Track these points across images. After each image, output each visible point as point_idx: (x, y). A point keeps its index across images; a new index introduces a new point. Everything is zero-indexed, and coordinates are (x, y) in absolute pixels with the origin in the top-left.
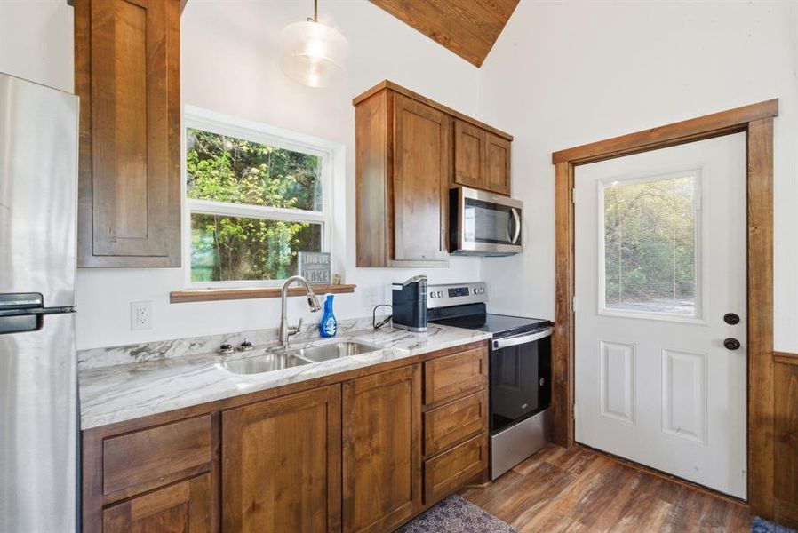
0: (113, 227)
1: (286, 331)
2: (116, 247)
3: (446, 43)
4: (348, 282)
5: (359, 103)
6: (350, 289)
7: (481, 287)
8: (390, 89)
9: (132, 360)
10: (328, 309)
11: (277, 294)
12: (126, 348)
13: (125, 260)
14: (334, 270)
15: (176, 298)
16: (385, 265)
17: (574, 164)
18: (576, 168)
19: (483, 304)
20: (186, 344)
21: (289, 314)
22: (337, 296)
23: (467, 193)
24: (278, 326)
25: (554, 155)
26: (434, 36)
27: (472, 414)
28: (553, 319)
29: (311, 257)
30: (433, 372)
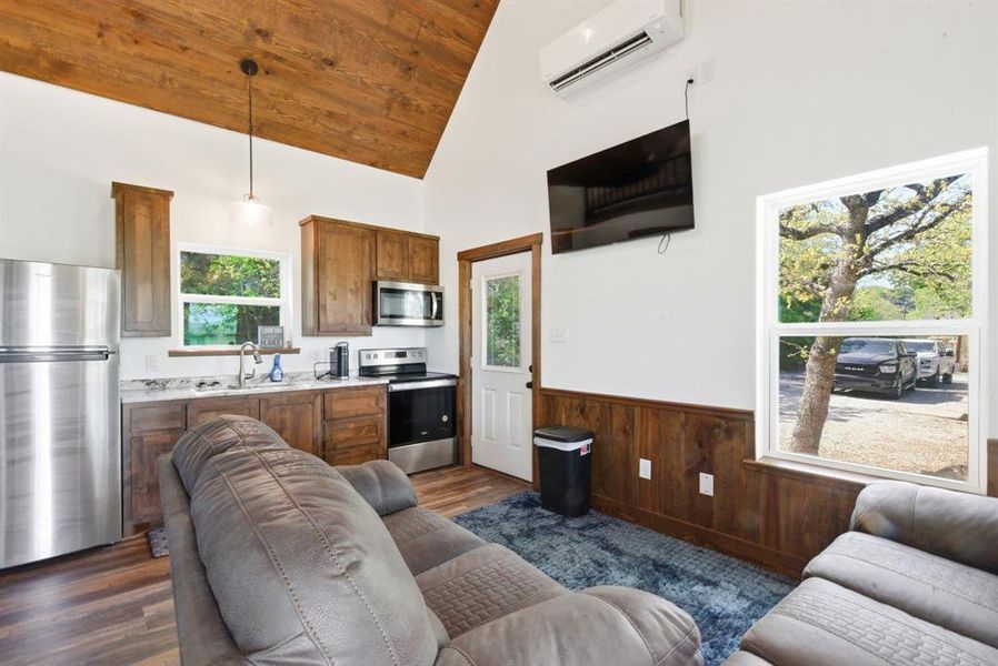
0: (135, 316)
1: (243, 376)
2: (136, 327)
3: (385, 167)
4: (294, 347)
5: (303, 225)
6: (297, 351)
7: (420, 351)
8: (315, 219)
9: (147, 387)
10: (276, 365)
11: (238, 353)
12: (143, 381)
13: (141, 333)
14: (286, 339)
15: (173, 354)
16: (313, 335)
17: (472, 261)
18: (474, 264)
19: (423, 365)
20: (178, 382)
21: (245, 366)
22: (283, 356)
23: (382, 284)
24: (238, 373)
25: (459, 254)
26: (372, 165)
27: (369, 431)
28: (458, 375)
29: (269, 330)
30: (331, 401)
